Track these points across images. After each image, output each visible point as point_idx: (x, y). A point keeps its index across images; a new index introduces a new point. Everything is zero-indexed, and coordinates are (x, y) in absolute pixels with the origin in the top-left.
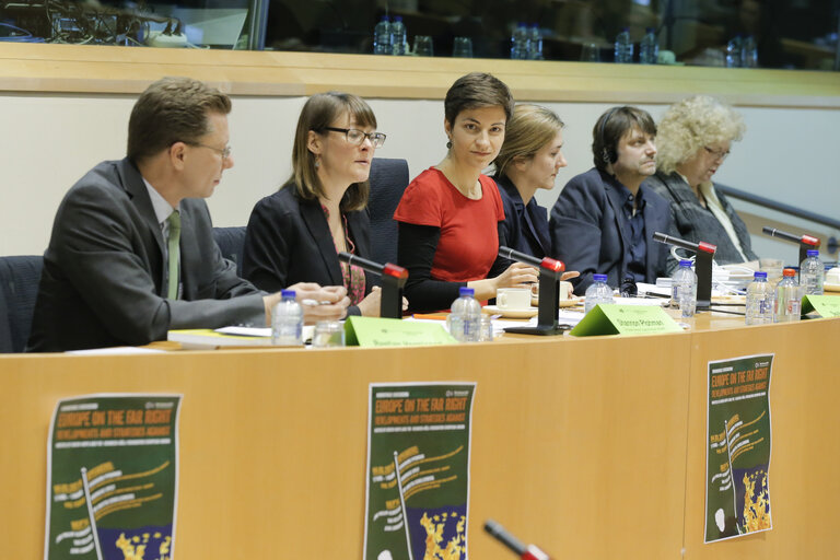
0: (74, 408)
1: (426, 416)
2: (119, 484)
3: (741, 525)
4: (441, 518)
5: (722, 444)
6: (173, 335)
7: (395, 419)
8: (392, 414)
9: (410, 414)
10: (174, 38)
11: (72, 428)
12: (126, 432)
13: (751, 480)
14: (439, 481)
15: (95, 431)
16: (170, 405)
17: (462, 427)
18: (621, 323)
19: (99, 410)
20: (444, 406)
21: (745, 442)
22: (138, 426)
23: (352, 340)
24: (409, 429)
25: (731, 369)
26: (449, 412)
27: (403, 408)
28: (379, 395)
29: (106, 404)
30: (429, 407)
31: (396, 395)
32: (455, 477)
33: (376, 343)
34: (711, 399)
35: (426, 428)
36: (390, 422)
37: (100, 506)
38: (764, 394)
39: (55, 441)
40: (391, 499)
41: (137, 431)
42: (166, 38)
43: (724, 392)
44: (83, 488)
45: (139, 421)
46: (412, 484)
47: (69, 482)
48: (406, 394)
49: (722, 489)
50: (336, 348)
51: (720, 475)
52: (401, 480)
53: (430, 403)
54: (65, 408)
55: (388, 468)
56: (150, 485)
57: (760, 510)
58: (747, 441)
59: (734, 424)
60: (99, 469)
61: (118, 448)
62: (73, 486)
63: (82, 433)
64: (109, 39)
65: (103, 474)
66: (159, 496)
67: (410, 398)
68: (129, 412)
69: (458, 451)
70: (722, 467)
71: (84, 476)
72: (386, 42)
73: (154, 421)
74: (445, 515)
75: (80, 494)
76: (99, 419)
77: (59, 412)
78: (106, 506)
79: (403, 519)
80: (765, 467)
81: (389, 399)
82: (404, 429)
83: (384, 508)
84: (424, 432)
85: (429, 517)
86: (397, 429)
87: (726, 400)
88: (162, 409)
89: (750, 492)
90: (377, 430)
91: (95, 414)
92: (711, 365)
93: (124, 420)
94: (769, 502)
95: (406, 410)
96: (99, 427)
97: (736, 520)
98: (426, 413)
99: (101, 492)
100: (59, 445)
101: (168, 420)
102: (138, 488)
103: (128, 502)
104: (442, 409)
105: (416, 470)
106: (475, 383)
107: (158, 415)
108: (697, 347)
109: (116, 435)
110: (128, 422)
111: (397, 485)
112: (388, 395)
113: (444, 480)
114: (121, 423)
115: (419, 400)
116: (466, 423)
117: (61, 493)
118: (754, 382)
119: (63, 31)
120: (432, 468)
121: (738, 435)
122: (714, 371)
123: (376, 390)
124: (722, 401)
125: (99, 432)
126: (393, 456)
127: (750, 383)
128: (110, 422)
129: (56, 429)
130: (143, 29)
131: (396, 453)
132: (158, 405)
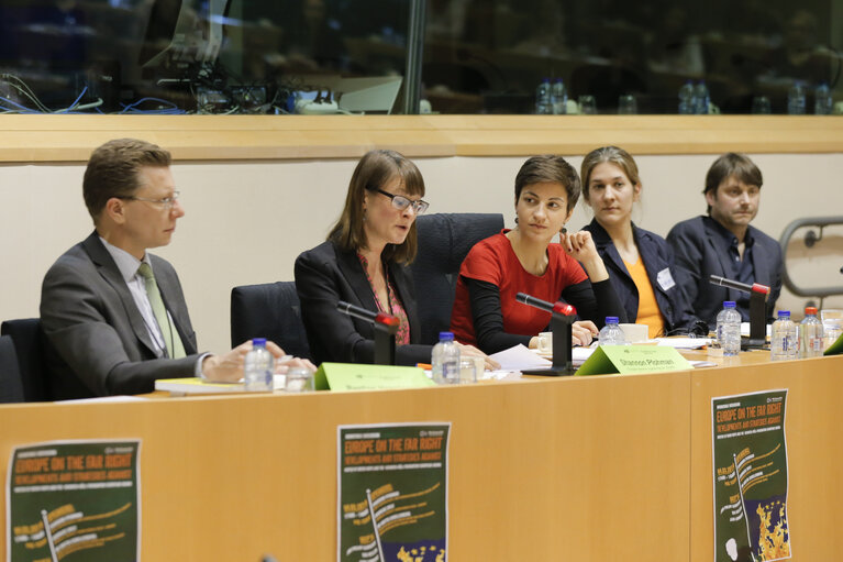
0: (32, 454)
1: (400, 455)
2: (81, 525)
3: (756, 554)
4: (420, 552)
5: (731, 476)
6: (160, 384)
7: (367, 459)
8: (363, 454)
9: (382, 454)
10: (324, 106)
11: (31, 474)
12: (86, 476)
13: (766, 511)
14: (416, 517)
15: (55, 476)
16: (130, 449)
17: (439, 465)
18: (625, 363)
19: (58, 456)
20: (419, 445)
21: (758, 474)
22: (98, 470)
23: (324, 385)
24: (382, 468)
25: (738, 404)
26: (423, 451)
27: (374, 448)
28: (348, 437)
29: (65, 451)
30: (402, 447)
31: (366, 436)
32: (432, 513)
33: (349, 387)
34: (716, 434)
35: (400, 467)
36: (361, 462)
37: (63, 545)
38: (779, 427)
39: (13, 485)
40: (365, 534)
41: (98, 475)
42: (316, 106)
43: (732, 426)
44: (44, 530)
45: (100, 465)
46: (387, 520)
47: (29, 524)
48: (377, 435)
49: (732, 520)
50: (306, 393)
51: (730, 506)
52: (374, 517)
53: (403, 443)
54: (22, 455)
55: (360, 505)
56: (112, 526)
57: (778, 539)
58: (761, 473)
59: (744, 458)
60: (60, 511)
61: (79, 491)
62: (34, 528)
63: (41, 478)
64: (257, 109)
65: (64, 516)
66: (121, 535)
67: (381, 439)
68: (88, 457)
69: (434, 488)
70: (732, 499)
71: (45, 518)
72: (546, 102)
73: (115, 465)
74: (423, 549)
75: (41, 535)
76: (59, 464)
77: (16, 459)
78: (68, 546)
79: (378, 553)
80: (782, 497)
81: (359, 440)
82: (376, 468)
83: (358, 543)
84: (398, 471)
85: (406, 551)
86: (369, 469)
87: (734, 435)
88: (123, 454)
89: (766, 521)
90: (347, 470)
91: (54, 460)
92: (715, 401)
93: (84, 464)
94: (787, 531)
95: (378, 450)
96: (59, 472)
97: (751, 549)
98: (398, 452)
99: (63, 533)
100: (18, 490)
101: (129, 464)
102: (100, 528)
103: (90, 541)
104: (416, 448)
105: (391, 506)
106: (450, 424)
107: (118, 459)
108: (698, 384)
109: (76, 479)
110: (88, 466)
111: (371, 521)
112: (358, 436)
113: (422, 516)
114: (81, 467)
115: (391, 441)
116: (443, 461)
117: (21, 535)
118: (767, 416)
119: (209, 103)
120: (409, 504)
121: (750, 468)
122: (718, 407)
123: (344, 432)
124: (729, 436)
125: (59, 477)
126: (366, 495)
127: (761, 417)
128: (69, 467)
129: (14, 474)
130: (293, 98)
131: (368, 491)
132: (118, 450)
